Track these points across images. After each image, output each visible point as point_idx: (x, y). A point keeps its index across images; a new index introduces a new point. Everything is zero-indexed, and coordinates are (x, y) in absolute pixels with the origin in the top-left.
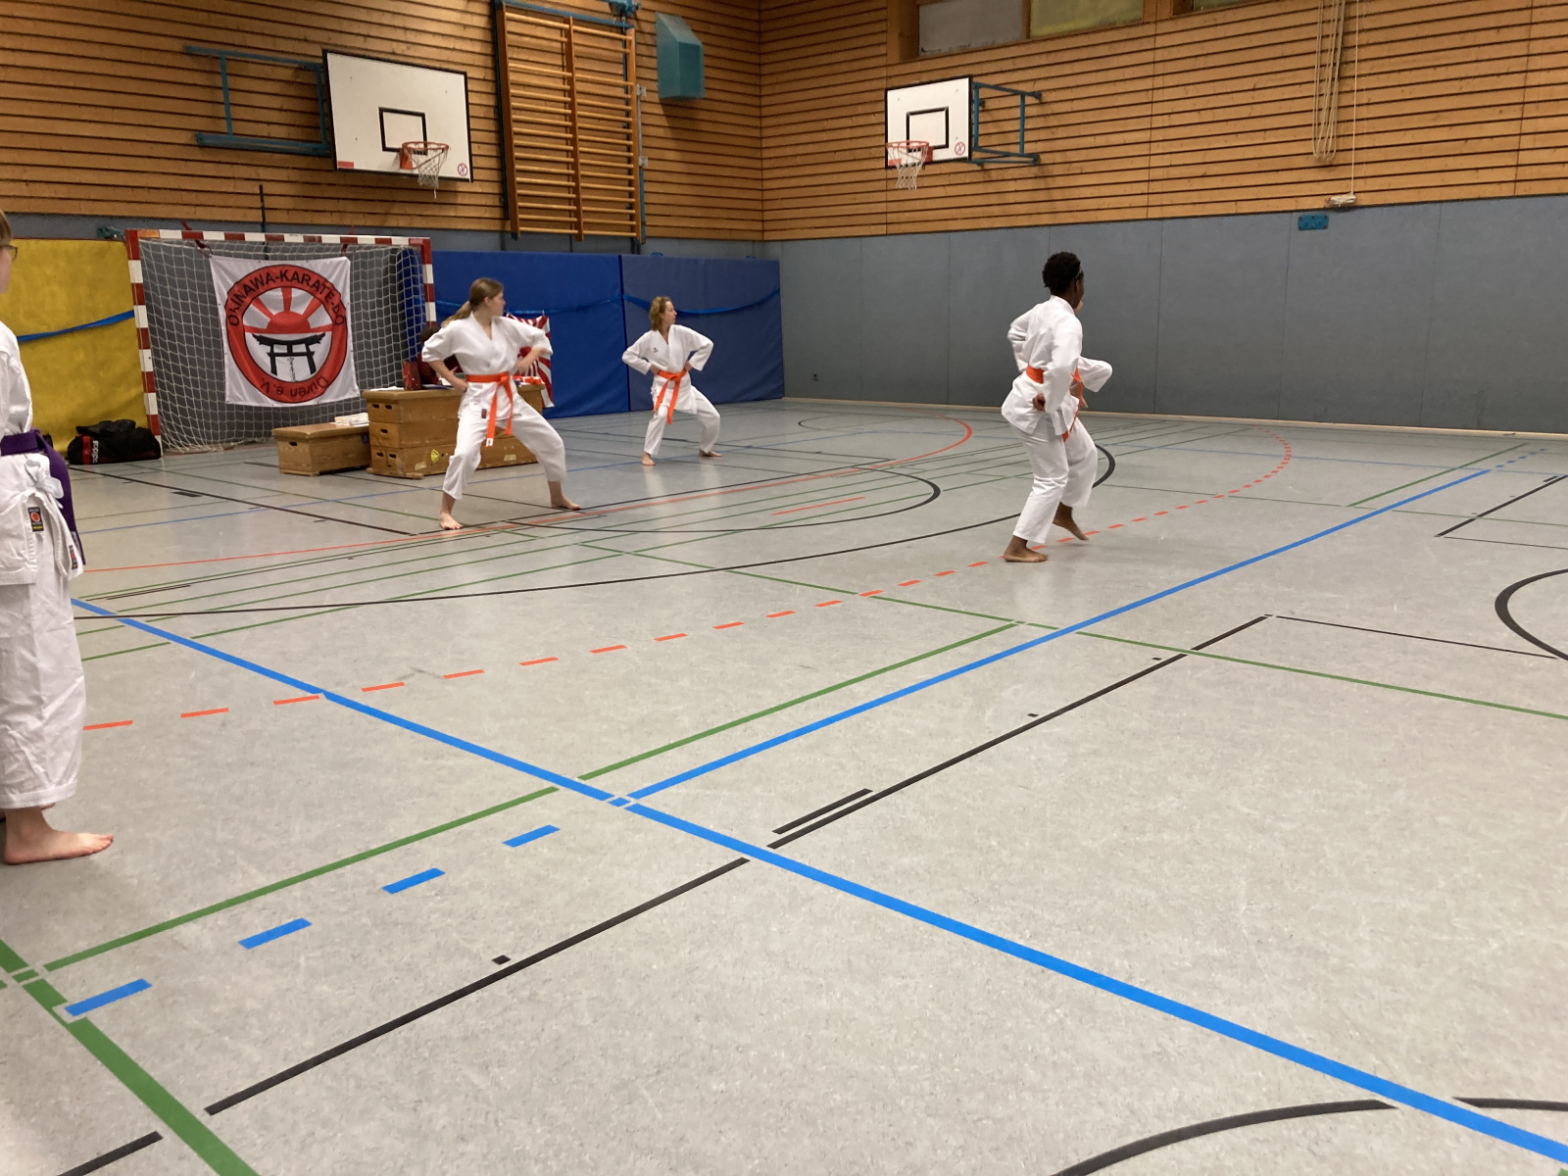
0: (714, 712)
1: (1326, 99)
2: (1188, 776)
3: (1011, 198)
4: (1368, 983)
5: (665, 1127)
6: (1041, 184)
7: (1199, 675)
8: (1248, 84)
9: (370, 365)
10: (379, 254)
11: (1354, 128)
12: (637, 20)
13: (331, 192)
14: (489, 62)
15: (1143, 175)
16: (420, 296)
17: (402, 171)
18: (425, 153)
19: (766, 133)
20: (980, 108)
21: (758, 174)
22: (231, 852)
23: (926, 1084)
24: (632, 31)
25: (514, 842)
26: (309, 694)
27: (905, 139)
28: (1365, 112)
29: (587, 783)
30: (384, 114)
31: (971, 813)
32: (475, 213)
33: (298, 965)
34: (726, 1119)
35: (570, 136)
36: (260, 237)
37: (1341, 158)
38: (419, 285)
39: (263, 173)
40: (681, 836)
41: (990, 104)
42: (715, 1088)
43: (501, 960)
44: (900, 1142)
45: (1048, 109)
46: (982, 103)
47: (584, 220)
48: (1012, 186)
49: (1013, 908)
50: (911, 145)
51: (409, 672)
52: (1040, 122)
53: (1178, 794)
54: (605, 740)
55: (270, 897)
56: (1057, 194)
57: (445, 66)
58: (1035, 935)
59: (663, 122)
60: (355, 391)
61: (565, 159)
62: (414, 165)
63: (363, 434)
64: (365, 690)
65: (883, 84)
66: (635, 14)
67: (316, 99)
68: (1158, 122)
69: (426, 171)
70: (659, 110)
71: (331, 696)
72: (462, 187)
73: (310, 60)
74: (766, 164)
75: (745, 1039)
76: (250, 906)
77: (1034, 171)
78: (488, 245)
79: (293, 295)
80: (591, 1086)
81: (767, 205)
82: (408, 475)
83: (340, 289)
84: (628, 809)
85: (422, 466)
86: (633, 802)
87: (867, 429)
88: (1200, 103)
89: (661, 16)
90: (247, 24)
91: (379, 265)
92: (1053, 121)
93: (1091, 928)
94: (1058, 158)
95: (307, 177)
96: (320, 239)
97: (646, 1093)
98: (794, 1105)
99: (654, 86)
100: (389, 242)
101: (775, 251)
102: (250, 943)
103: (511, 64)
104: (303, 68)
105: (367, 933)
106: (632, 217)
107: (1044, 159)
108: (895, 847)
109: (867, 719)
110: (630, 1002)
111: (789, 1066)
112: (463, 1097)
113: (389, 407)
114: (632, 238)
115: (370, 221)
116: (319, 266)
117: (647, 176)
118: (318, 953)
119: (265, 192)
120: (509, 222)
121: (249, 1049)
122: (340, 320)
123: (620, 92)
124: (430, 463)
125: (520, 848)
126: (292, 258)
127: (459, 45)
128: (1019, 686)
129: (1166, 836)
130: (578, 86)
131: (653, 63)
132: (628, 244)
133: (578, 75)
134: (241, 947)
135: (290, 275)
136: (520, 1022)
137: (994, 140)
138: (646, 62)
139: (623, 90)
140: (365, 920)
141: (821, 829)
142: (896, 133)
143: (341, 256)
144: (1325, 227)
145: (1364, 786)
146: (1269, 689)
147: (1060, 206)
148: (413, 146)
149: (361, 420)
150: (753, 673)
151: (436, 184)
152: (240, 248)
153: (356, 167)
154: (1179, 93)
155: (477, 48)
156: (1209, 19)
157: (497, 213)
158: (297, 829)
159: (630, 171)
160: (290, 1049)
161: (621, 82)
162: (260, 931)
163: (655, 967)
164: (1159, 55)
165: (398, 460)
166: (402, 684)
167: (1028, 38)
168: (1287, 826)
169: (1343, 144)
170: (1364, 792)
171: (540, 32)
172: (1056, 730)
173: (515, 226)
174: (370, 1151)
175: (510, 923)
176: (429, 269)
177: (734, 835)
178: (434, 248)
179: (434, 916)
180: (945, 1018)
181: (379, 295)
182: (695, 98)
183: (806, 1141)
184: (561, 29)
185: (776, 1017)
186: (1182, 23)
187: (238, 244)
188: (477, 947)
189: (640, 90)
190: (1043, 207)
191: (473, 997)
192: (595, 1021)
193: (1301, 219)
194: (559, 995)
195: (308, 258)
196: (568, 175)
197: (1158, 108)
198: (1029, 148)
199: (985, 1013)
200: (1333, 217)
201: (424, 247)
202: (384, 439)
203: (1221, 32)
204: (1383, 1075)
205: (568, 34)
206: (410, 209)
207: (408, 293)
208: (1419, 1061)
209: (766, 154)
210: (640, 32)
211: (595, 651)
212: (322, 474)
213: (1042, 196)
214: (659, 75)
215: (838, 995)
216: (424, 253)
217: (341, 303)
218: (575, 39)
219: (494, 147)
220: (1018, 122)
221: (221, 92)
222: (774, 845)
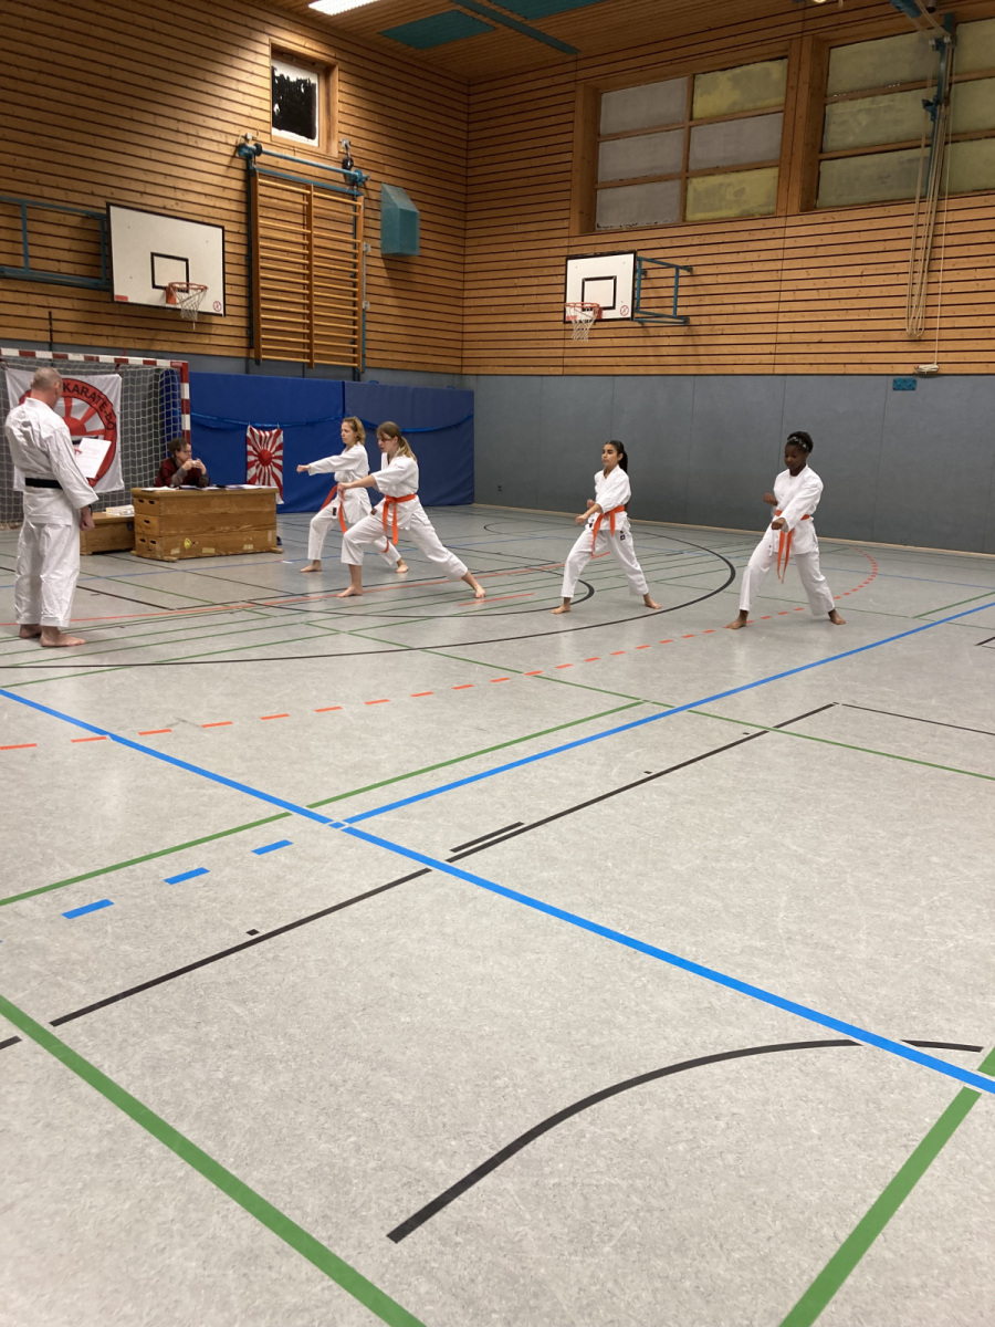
0: (409, 761)
1: (917, 287)
2: (756, 822)
3: (664, 351)
4: (859, 967)
5: (368, 1043)
6: (689, 341)
7: (775, 748)
8: (857, 270)
9: (133, 463)
10: (146, 372)
11: (938, 311)
12: (365, 188)
13: (107, 319)
14: (242, 218)
15: (772, 338)
16: (178, 409)
17: (168, 305)
18: (187, 292)
19: (468, 286)
20: (643, 277)
21: (459, 320)
22: (50, 851)
23: (548, 1023)
24: (362, 198)
25: (260, 851)
26: (98, 736)
27: (580, 301)
28: (948, 299)
29: (313, 810)
30: (156, 258)
31: (595, 843)
32: (225, 343)
33: (107, 931)
34: (410, 1039)
35: (307, 282)
36: (48, 355)
37: (929, 335)
38: (177, 400)
39: (53, 302)
40: (382, 851)
41: (651, 274)
42: (403, 1020)
43: (253, 932)
44: (528, 1058)
45: (697, 281)
46: (644, 272)
47: (315, 351)
48: (666, 341)
49: (618, 909)
50: (585, 306)
51: (175, 721)
52: (690, 291)
53: (747, 834)
54: (325, 779)
55: (80, 884)
56: (702, 350)
57: (206, 220)
58: (632, 928)
59: (384, 273)
60: (120, 484)
61: (302, 301)
62: (178, 301)
63: (129, 523)
64: (141, 734)
65: (565, 252)
66: (364, 183)
67: (99, 243)
68: (785, 296)
69: (187, 306)
70: (381, 263)
71: (115, 738)
72: (216, 320)
73: (96, 210)
74: (467, 311)
75: (425, 990)
76: (67, 889)
77: (683, 330)
78: (235, 368)
79: (74, 404)
80: (318, 1017)
81: (466, 345)
82: (165, 558)
83: (112, 400)
84: (344, 830)
85: (176, 551)
86: (347, 825)
87: (540, 534)
88: (819, 284)
89: (386, 187)
90: (44, 179)
91: (145, 381)
92: (701, 290)
93: (672, 925)
94: (704, 320)
95: (87, 306)
96: (98, 359)
97: (355, 1022)
98: (457, 1033)
99: (378, 244)
100: (154, 363)
101: (471, 383)
102: (71, 915)
103: (261, 221)
104: (89, 217)
105: (155, 911)
106: (354, 351)
107: (693, 321)
108: (538, 864)
109: (524, 770)
110: (345, 964)
111: (455, 1008)
112: (229, 1021)
113: (152, 502)
114: (354, 368)
115: (139, 345)
116: (96, 381)
117: (369, 317)
118: (120, 924)
119: (53, 317)
120: (253, 351)
121: (77, 986)
122: (111, 426)
123: (349, 248)
124: (183, 549)
125: (265, 855)
126: (73, 373)
127: (218, 203)
128: (641, 750)
129: (734, 864)
130: (316, 242)
131: (378, 225)
132: (350, 372)
133: (315, 232)
134: (64, 918)
135: (71, 388)
136: (267, 974)
137: (653, 303)
138: (372, 223)
139: (351, 246)
140: (153, 902)
141: (485, 850)
142: (573, 295)
143: (114, 373)
144: (914, 389)
145: (882, 834)
146: (826, 760)
147: (704, 360)
148: (178, 286)
149: (128, 511)
150: (440, 733)
151: (195, 318)
152: (31, 363)
153: (130, 300)
154: (803, 274)
155: (234, 206)
156: (829, 217)
157: (243, 343)
158: (98, 837)
159: (355, 313)
160: (106, 986)
161: (351, 239)
162: (77, 907)
163: (362, 940)
164: (789, 243)
165: (157, 546)
166: (170, 731)
167: (684, 222)
168: (823, 860)
169: (930, 323)
170: (882, 838)
171: (286, 196)
172: (664, 784)
173: (258, 354)
174: (168, 1052)
175: (258, 908)
176: (186, 387)
177: (422, 852)
178: (190, 370)
179: (203, 901)
180: (564, 980)
181: (144, 406)
182: (411, 256)
183: (464, 1055)
184: (303, 194)
185: (447, 977)
186: (807, 219)
187: (29, 359)
188: (235, 923)
189: (365, 246)
190: (690, 360)
191: (233, 956)
192: (320, 975)
193: (895, 381)
194: (294, 957)
195: (87, 374)
196: (304, 314)
197: (785, 285)
198: (680, 311)
199: (592, 978)
200: (920, 381)
201: (183, 369)
202: (147, 528)
203: (838, 228)
204: (857, 1025)
205: (309, 197)
206: (173, 337)
207: (168, 406)
208: (882, 1017)
209: (467, 303)
210: (367, 198)
211: (318, 711)
212: (94, 553)
213: (690, 350)
214: (382, 235)
215: (491, 963)
216: (182, 374)
217: (113, 411)
218: (315, 202)
219: (244, 289)
220: (672, 289)
221: (21, 233)
222: (450, 860)
